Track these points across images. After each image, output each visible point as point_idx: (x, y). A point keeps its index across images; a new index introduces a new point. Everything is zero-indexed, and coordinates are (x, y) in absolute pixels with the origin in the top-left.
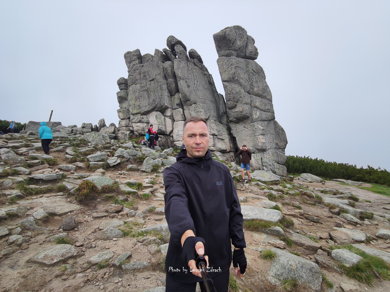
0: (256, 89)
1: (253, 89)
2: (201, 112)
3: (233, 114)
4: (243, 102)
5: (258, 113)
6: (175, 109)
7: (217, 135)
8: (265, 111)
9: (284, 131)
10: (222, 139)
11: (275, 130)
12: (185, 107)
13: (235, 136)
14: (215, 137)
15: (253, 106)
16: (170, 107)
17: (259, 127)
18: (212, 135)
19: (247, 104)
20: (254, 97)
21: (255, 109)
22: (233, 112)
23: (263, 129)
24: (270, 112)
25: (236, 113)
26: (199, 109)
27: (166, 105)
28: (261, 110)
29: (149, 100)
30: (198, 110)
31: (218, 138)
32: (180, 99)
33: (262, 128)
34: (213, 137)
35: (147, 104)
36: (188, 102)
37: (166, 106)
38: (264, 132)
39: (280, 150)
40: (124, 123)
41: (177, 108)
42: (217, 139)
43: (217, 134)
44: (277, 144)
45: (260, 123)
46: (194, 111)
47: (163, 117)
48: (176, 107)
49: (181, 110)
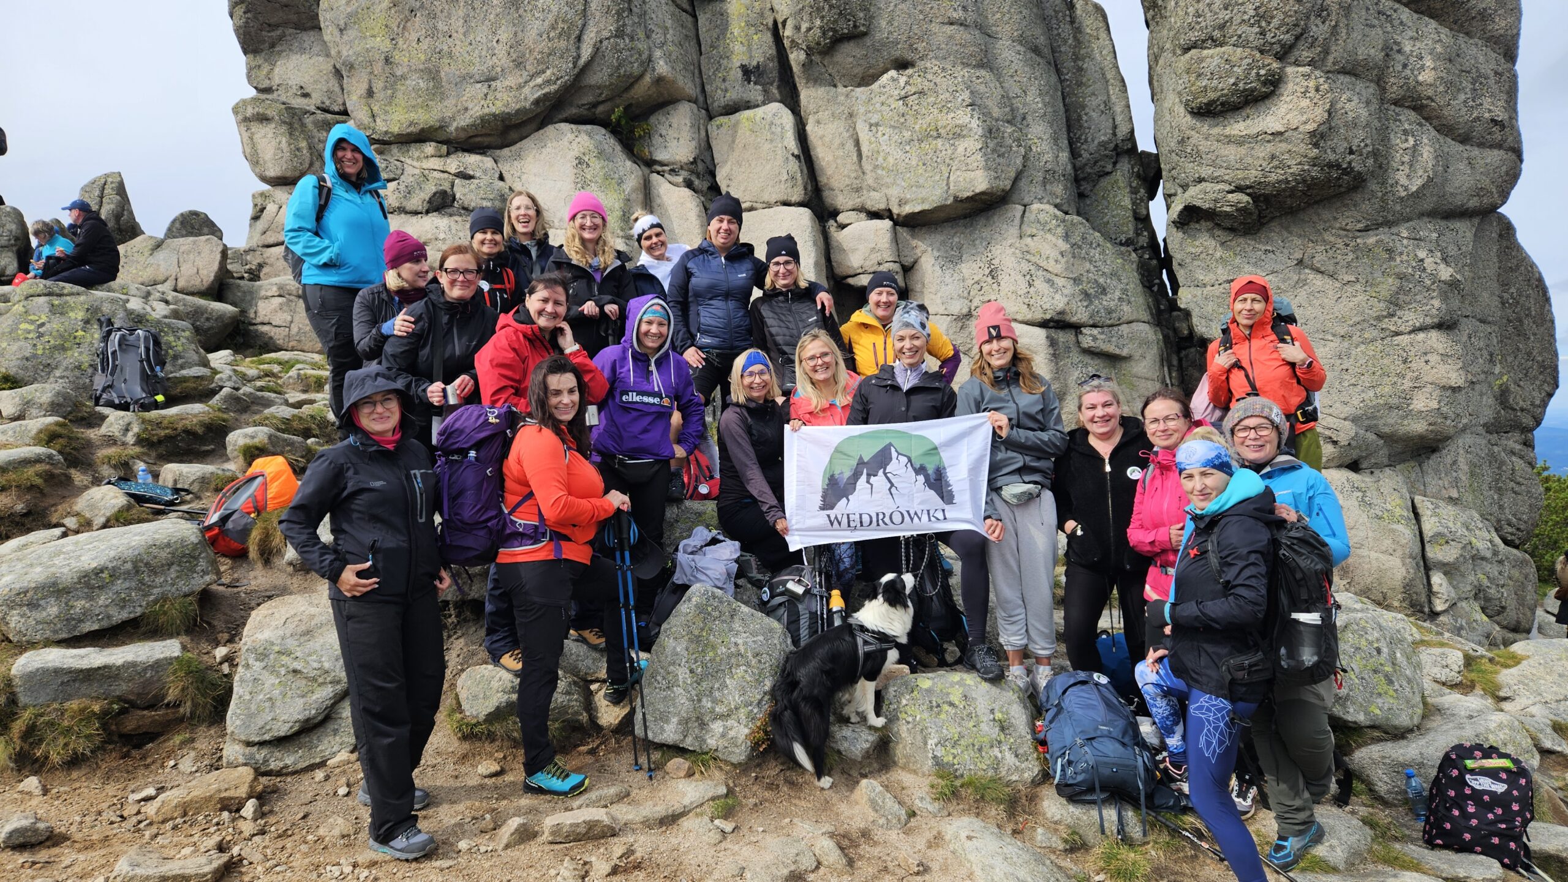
2: (958, 134)
3: (1232, 153)
4: (1337, 52)
5: (1427, 153)
6: (732, 109)
7: (1076, 328)
8: (1464, 139)
9: (1547, 300)
10: (1113, 359)
11: (1505, 285)
12: (808, 95)
14: (1063, 337)
15: (1394, 90)
16: (688, 86)
17: (1429, 263)
18: (1043, 324)
19: (1351, 70)
21: (1408, 118)
23: (1453, 284)
24: (1499, 146)
25: (1263, 151)
26: (944, 108)
27: (662, 67)
28: (1446, 129)
29: (519, 23)
30: (930, 116)
31: (1089, 352)
32: (776, 31)
33: (1446, 273)
34: (1052, 343)
35: (502, 58)
36: (849, 55)
37: (659, 80)
38: (1456, 303)
39: (1512, 442)
41: (748, 106)
42: (1075, 356)
43: (1080, 315)
44: (1503, 397)
45: (1429, 230)
46: (899, 127)
47: (630, 172)
48: (736, 90)
49: (786, 118)
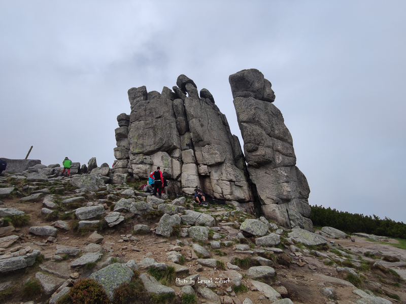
0: (276, 132)
1: (274, 131)
2: (216, 154)
3: (253, 157)
4: (265, 144)
5: (281, 158)
6: (185, 150)
7: (234, 182)
8: (287, 156)
9: (306, 178)
10: (240, 187)
11: (298, 176)
12: (196, 148)
13: (255, 183)
14: (232, 183)
15: (275, 150)
16: (179, 146)
17: (283, 173)
18: (229, 181)
19: (269, 147)
20: (275, 139)
21: (277, 153)
22: (253, 155)
23: (287, 176)
24: (292, 157)
25: (257, 157)
26: (214, 150)
27: (175, 144)
28: (283, 154)
29: (155, 138)
30: (212, 151)
31: (236, 185)
32: (191, 139)
33: (286, 174)
34: (230, 184)
35: (152, 143)
36: (201, 143)
37: (174, 146)
38: (288, 179)
39: (304, 200)
40: (120, 163)
41: (187, 149)
42: (234, 186)
43: (234, 180)
44: (300, 193)
45: (283, 168)
46: (208, 153)
47: (170, 159)
48: (185, 147)
49: (192, 151)
